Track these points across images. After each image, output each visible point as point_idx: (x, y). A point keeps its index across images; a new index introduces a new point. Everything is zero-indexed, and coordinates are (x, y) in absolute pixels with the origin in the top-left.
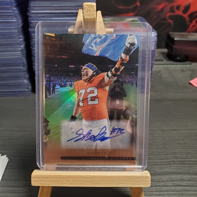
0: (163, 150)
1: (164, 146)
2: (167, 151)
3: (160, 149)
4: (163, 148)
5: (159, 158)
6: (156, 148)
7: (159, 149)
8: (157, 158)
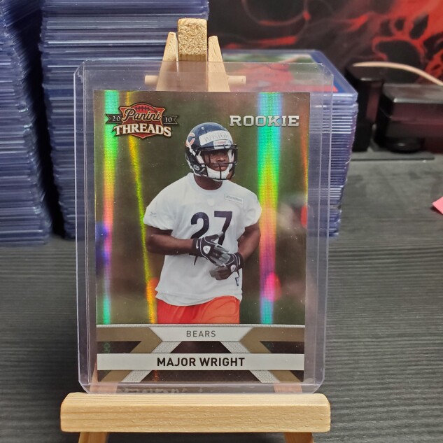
2: (391, 394)
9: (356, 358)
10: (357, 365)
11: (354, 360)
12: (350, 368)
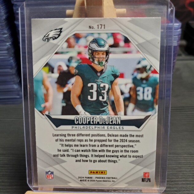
9: (179, 166)
10: (180, 170)
11: (178, 167)
12: (177, 171)
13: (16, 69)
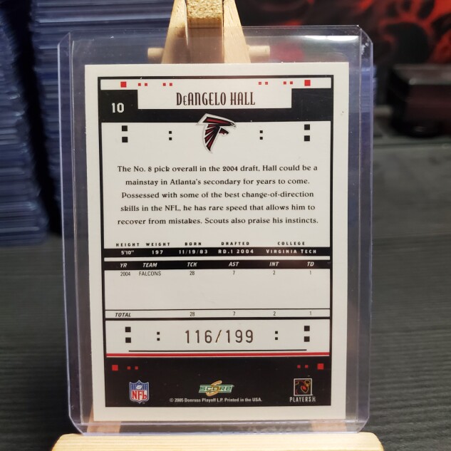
0: (415, 390)
1: (417, 378)
3: (407, 388)
4: (415, 384)
5: (407, 418)
6: (396, 385)
7: (403, 388)
8: (402, 418)
13: (33, 167)
